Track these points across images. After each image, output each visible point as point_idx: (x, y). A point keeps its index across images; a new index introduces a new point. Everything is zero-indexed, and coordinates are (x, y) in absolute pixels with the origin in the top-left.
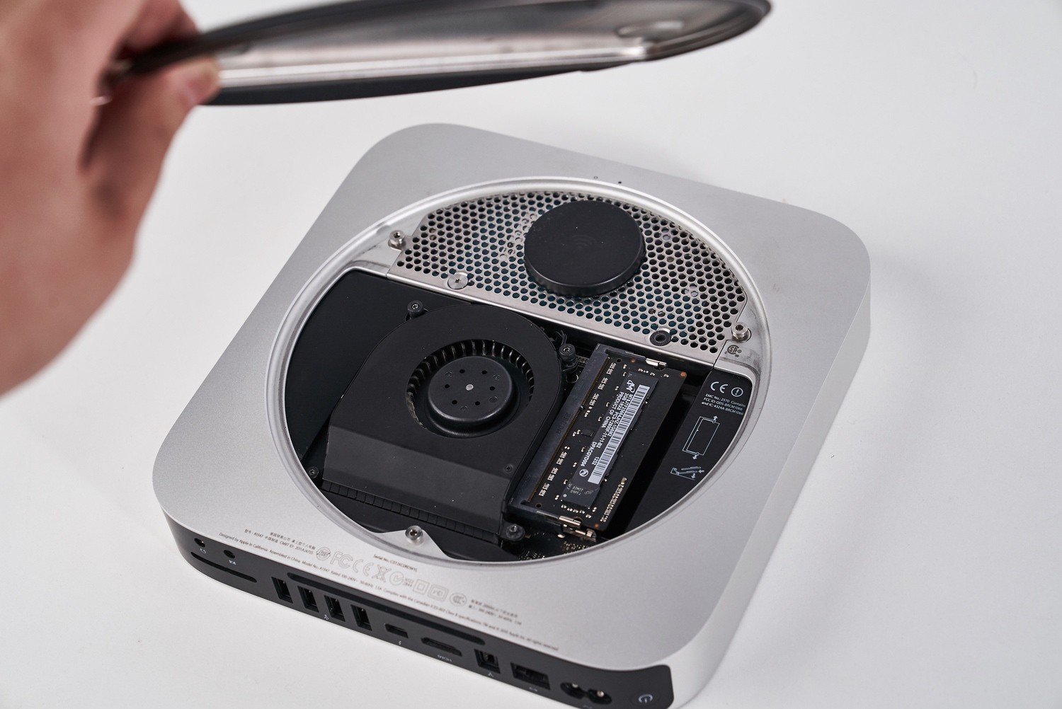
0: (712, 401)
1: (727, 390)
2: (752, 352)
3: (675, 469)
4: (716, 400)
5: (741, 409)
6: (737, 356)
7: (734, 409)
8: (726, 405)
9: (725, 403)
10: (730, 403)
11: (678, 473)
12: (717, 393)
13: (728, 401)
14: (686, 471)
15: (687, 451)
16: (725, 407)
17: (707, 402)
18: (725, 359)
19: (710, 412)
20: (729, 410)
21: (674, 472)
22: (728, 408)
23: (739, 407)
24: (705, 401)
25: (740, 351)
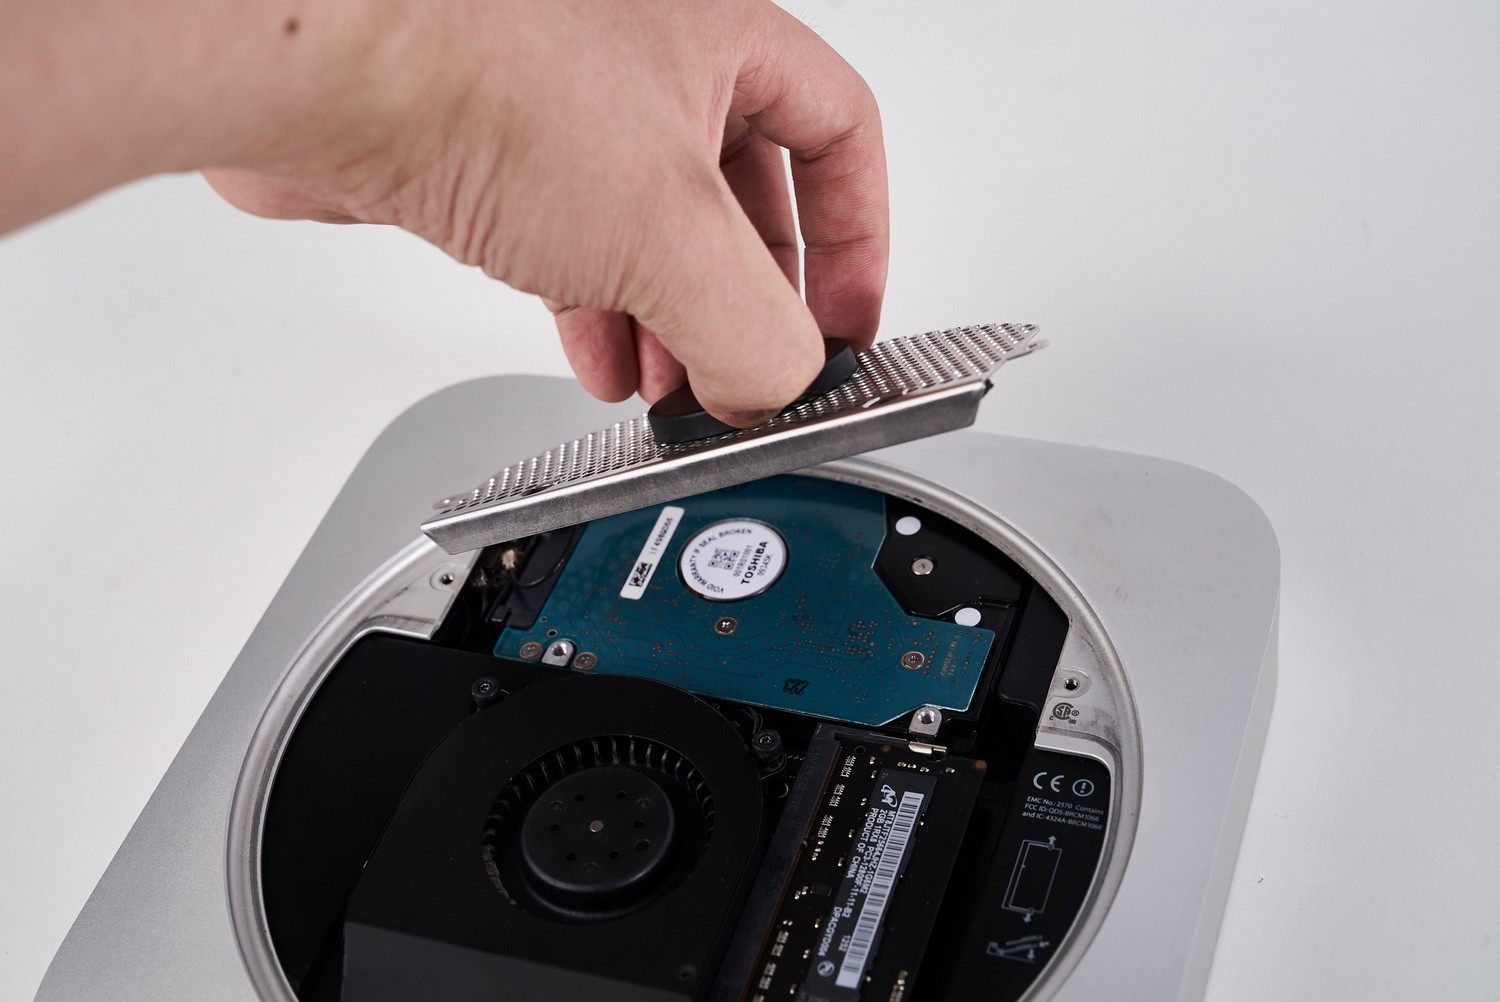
0: (1041, 809)
1: (1065, 785)
2: (1099, 713)
3: (994, 945)
4: (1048, 806)
5: (1097, 819)
6: (1073, 722)
7: (1084, 820)
8: (1067, 813)
9: (1065, 809)
10: (1073, 810)
11: (1001, 952)
12: (1047, 793)
13: (1070, 806)
14: (1014, 946)
15: (1012, 908)
16: (1067, 818)
17: (1032, 812)
18: (1052, 730)
19: (1042, 829)
20: (1075, 823)
21: (993, 950)
22: (1073, 818)
23: (1092, 814)
24: (1027, 810)
25: (1076, 713)
